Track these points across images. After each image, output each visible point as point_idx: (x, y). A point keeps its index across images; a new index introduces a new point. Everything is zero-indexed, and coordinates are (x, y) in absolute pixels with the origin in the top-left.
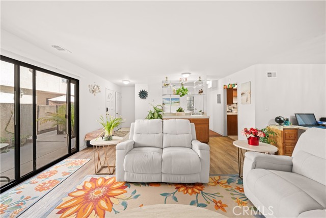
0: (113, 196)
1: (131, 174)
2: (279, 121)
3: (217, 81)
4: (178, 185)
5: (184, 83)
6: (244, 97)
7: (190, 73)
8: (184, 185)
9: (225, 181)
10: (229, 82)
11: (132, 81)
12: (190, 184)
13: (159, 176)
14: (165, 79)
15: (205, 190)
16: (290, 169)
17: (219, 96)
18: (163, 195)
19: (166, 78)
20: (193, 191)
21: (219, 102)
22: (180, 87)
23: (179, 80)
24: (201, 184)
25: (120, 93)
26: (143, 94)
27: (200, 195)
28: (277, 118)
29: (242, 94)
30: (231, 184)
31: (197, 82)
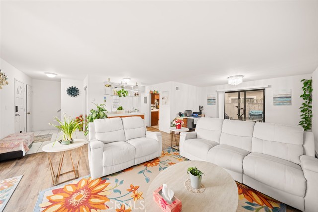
0: (100, 191)
1: (110, 168)
2: (181, 115)
3: (144, 87)
4: (145, 163)
5: (124, 86)
6: (164, 100)
7: (130, 79)
8: (148, 162)
9: (167, 152)
10: (154, 89)
11: (59, 75)
12: (151, 161)
13: (133, 161)
14: (108, 81)
15: (161, 160)
16: (196, 137)
17: (145, 98)
18: (141, 172)
19: (109, 79)
20: (156, 163)
21: (145, 102)
22: (120, 89)
23: (120, 83)
24: (157, 158)
25: (31, 87)
26: (73, 92)
27: (160, 164)
28: (180, 113)
29: (163, 98)
30: (171, 153)
31: (134, 88)
